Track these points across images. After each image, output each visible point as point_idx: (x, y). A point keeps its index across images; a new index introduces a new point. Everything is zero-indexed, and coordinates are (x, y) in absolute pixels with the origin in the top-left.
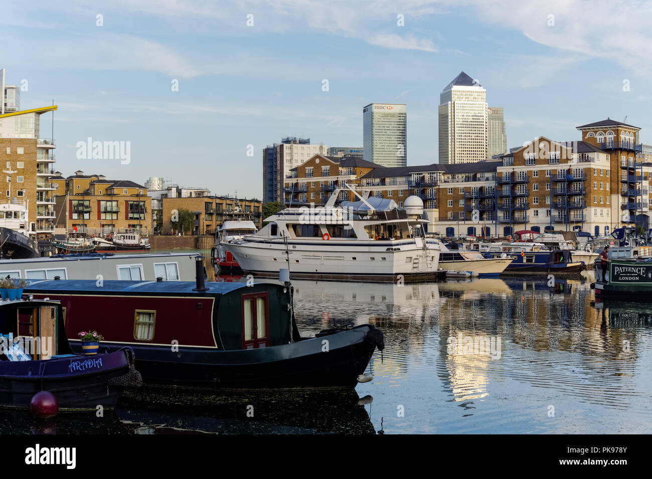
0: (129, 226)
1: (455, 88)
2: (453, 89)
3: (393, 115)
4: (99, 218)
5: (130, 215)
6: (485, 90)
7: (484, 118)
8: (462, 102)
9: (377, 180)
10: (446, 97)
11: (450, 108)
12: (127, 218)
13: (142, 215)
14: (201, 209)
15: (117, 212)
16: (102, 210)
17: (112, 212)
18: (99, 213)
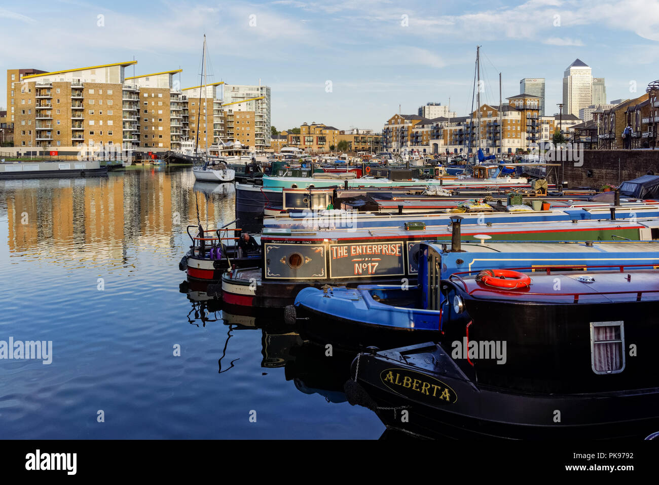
0: (319, 148)
1: (573, 68)
2: (571, 69)
3: (537, 84)
4: (304, 144)
5: (319, 143)
6: (591, 69)
7: (590, 84)
8: (576, 76)
9: (421, 126)
10: (567, 73)
11: (569, 80)
12: (317, 144)
13: (324, 143)
14: (352, 139)
15: (312, 142)
16: (306, 140)
17: (310, 141)
18: (304, 142)
